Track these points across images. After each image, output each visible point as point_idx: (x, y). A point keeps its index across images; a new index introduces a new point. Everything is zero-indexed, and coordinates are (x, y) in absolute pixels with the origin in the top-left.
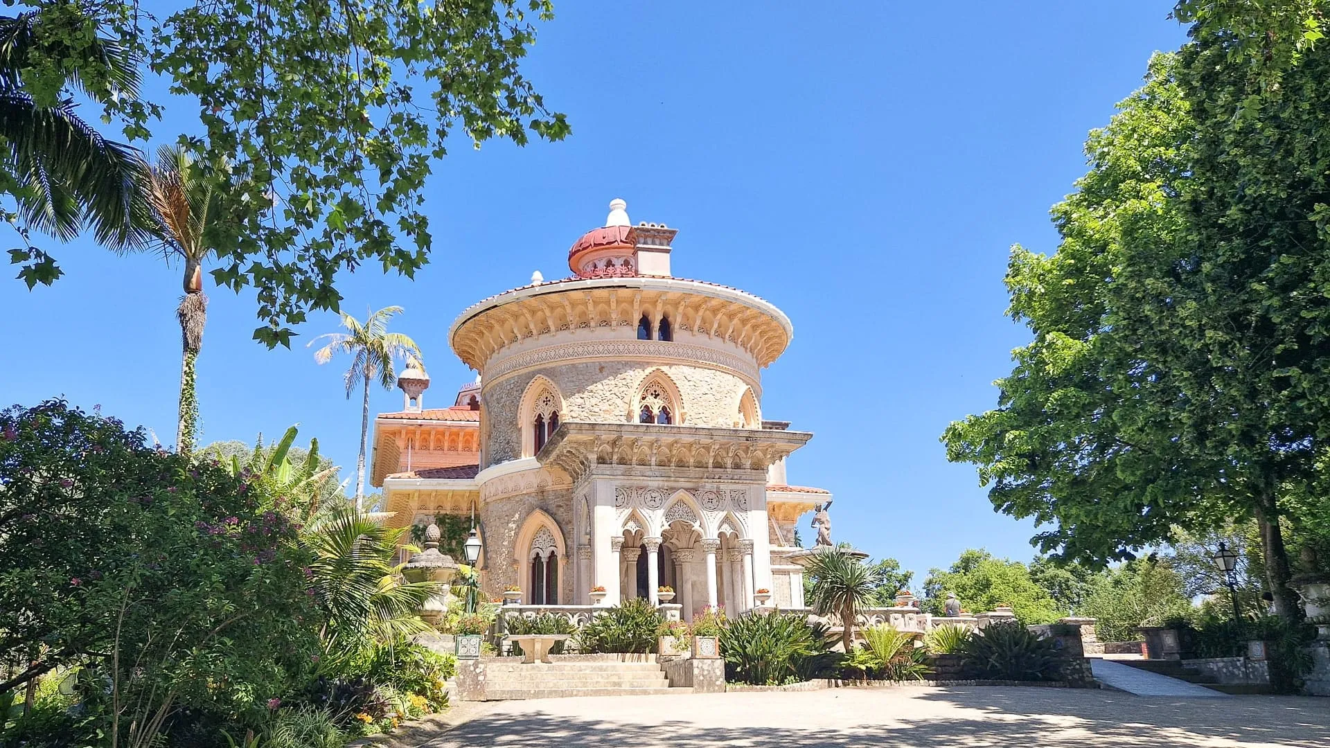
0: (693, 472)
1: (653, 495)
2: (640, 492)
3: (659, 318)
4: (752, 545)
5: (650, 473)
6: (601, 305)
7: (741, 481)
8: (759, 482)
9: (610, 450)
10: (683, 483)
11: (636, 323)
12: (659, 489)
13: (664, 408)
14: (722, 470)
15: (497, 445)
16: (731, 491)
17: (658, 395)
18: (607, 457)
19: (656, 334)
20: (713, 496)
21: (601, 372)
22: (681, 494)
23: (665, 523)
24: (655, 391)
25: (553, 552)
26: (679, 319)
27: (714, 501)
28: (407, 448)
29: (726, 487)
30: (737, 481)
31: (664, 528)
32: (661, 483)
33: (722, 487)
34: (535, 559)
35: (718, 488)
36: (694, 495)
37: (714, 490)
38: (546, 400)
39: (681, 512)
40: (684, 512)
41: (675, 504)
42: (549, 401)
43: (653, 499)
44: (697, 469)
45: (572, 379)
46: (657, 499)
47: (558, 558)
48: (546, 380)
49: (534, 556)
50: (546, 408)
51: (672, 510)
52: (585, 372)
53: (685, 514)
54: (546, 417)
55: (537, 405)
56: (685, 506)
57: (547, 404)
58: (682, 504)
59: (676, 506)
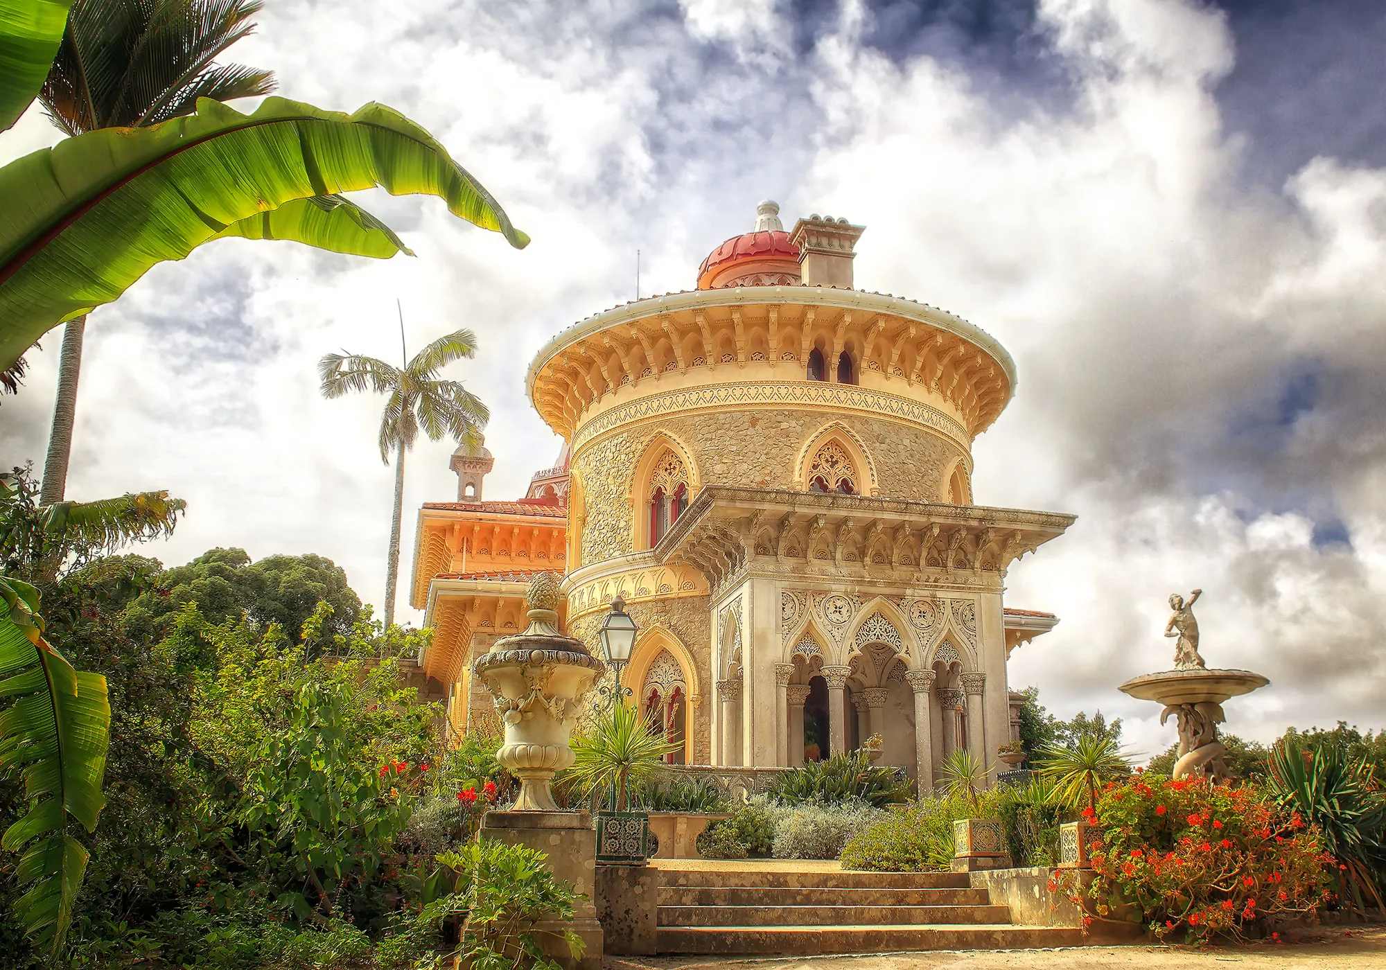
0: (898, 570)
1: (839, 604)
2: (818, 599)
3: (839, 348)
4: (984, 681)
5: (833, 571)
6: (754, 329)
7: (967, 587)
8: (993, 588)
9: (773, 533)
10: (881, 587)
11: (806, 358)
12: (847, 595)
13: (845, 482)
14: (938, 569)
15: (596, 533)
16: (953, 601)
17: (837, 462)
18: (768, 545)
19: (833, 375)
20: (924, 608)
21: (754, 425)
22: (878, 603)
23: (855, 646)
24: (832, 457)
25: (678, 689)
26: (868, 351)
27: (928, 616)
28: (461, 551)
29: (945, 594)
30: (962, 586)
31: (853, 654)
32: (850, 586)
33: (939, 594)
34: (651, 699)
35: (934, 596)
36: (898, 605)
37: (928, 600)
38: (668, 467)
39: (878, 630)
40: (883, 630)
41: (870, 618)
42: (674, 468)
43: (838, 610)
44: (904, 568)
45: (709, 436)
46: (844, 611)
47: (686, 698)
48: (670, 437)
49: (649, 694)
50: (669, 479)
51: (866, 627)
52: (728, 425)
53: (885, 634)
54: (669, 492)
55: (655, 475)
56: (884, 621)
57: (670, 473)
58: (880, 619)
59: (872, 621)
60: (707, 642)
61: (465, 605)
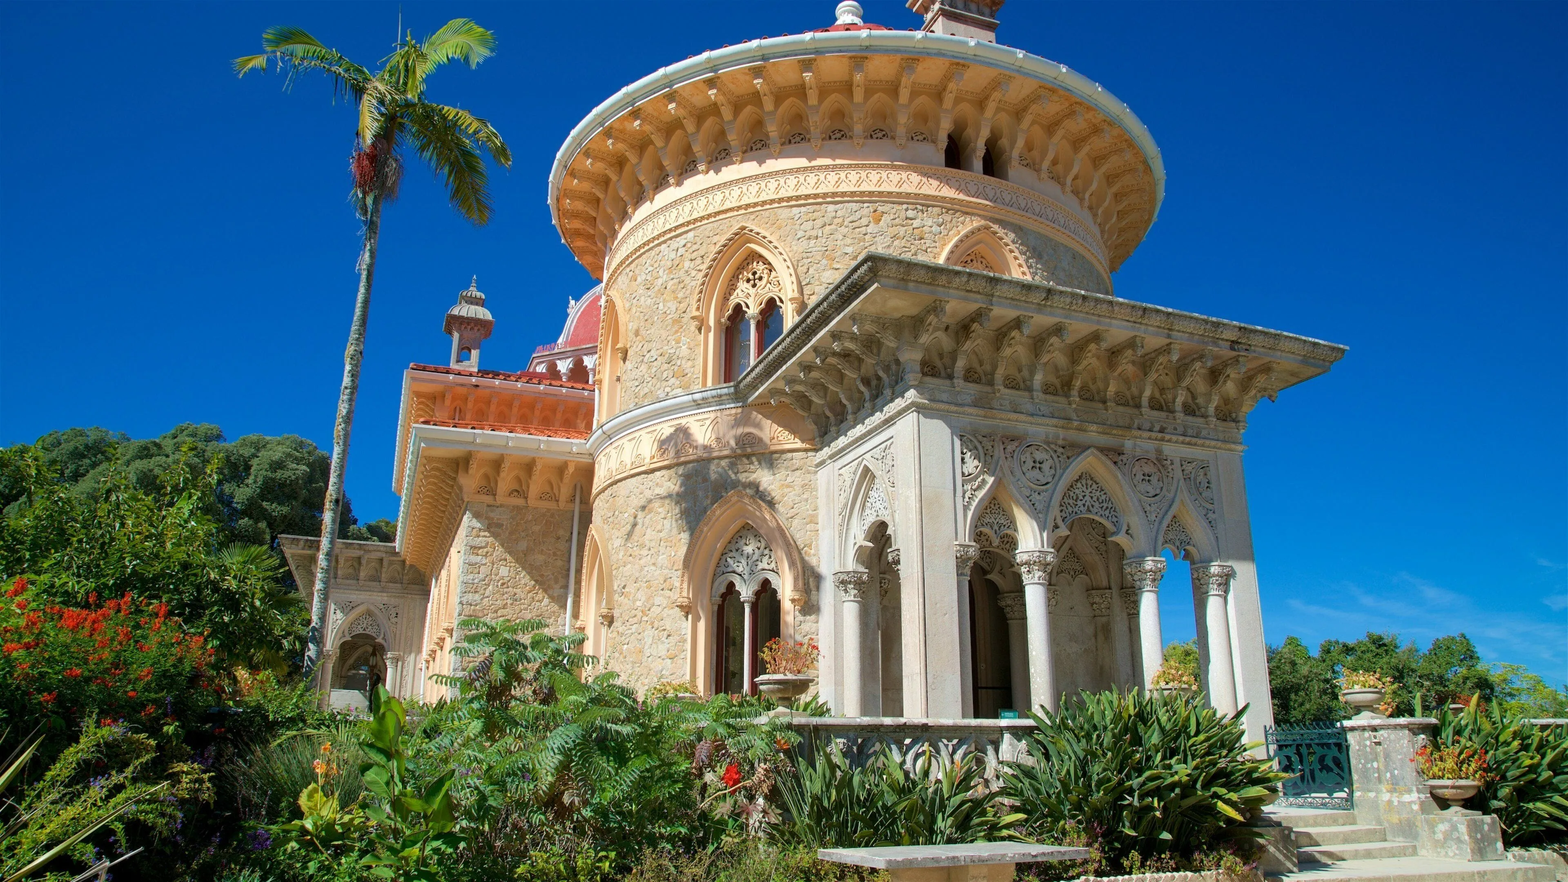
0: (1114, 412)
1: (1039, 456)
2: (1010, 448)
5: (1029, 407)
6: (876, 96)
7: (1200, 442)
8: (1233, 446)
9: (947, 344)
10: (1093, 434)
11: (943, 143)
12: (1048, 443)
14: (1163, 414)
16: (1183, 461)
18: (940, 366)
19: (979, 165)
20: (1148, 469)
21: (876, 221)
22: (1089, 461)
23: (1061, 521)
25: (766, 583)
27: (1154, 479)
29: (1174, 450)
30: (1194, 440)
31: (1060, 531)
32: (1052, 430)
33: (1166, 450)
34: (724, 596)
35: (1159, 451)
36: (1115, 463)
37: (1152, 456)
38: (751, 277)
39: (1087, 498)
40: (1095, 499)
41: (1077, 481)
42: (761, 279)
43: (1038, 465)
44: (1121, 409)
45: (814, 233)
46: (1046, 466)
47: (780, 596)
48: (758, 234)
49: (723, 590)
50: (752, 291)
51: (1072, 494)
52: (840, 220)
53: (1097, 505)
54: (753, 310)
55: (731, 287)
56: (1095, 486)
57: (754, 286)
58: (1090, 482)
59: (1079, 485)
60: (812, 516)
61: (458, 465)
